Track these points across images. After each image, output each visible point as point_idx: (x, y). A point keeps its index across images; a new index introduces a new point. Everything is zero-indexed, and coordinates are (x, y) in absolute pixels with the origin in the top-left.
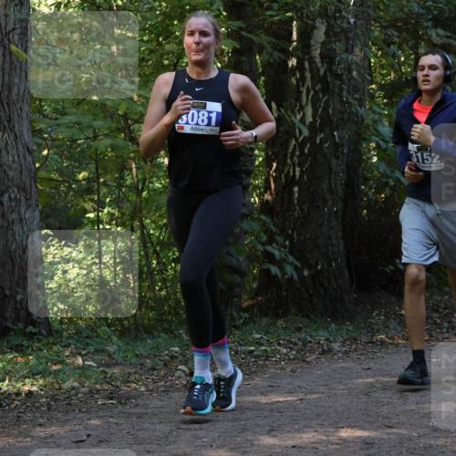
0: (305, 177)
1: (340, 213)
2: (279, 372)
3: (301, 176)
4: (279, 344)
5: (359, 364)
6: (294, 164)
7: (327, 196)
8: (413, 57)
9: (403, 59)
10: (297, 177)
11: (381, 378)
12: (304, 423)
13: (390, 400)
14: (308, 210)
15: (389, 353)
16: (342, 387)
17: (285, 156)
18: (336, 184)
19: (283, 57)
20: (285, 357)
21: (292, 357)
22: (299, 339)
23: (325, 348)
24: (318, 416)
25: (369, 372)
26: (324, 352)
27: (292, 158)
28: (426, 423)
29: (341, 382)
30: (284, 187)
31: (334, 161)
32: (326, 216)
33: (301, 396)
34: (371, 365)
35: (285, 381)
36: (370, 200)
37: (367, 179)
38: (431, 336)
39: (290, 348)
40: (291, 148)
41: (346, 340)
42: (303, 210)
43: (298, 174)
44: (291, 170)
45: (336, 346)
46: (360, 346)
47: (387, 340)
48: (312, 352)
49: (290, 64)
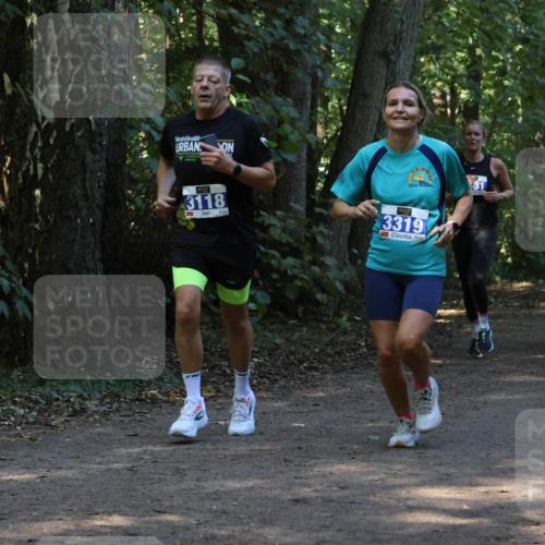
0: (50, 177)
1: (98, 227)
2: (13, 440)
3: (45, 175)
4: (14, 403)
5: (122, 429)
6: (35, 159)
7: (81, 203)
8: (194, 18)
9: (181, 20)
10: (40, 176)
11: (151, 448)
12: (46, 508)
13: (161, 476)
14: (54, 221)
15: (162, 414)
16: (99, 460)
17: (23, 148)
18: (91, 187)
19: (19, 12)
20: (23, 421)
21: (31, 420)
22: (41, 396)
23: (77, 407)
24: (65, 498)
25: (135, 440)
26: (75, 414)
27: (32, 151)
28: (208, 507)
29: (96, 454)
30: (21, 190)
31: (89, 156)
32: (79, 230)
33: (43, 472)
34: (138, 430)
35: (20, 453)
36: (138, 210)
37: (133, 181)
38: (218, 391)
39: (29, 407)
40: (31, 136)
41: (105, 396)
42: (47, 221)
43: (40, 172)
44: (31, 167)
45: (91, 405)
46: (124, 405)
47: (160, 396)
48: (58, 413)
49: (29, 22)
